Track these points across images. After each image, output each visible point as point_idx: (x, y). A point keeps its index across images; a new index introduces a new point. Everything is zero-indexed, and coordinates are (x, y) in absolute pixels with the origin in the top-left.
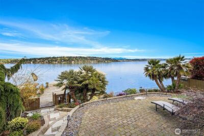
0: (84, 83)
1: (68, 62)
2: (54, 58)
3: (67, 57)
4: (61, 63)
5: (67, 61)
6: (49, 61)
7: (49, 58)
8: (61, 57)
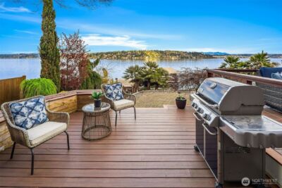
0: (147, 77)
1: (141, 58)
2: (123, 52)
3: (139, 51)
4: (132, 59)
5: (140, 56)
6: (117, 56)
7: (117, 52)
8: (132, 52)
